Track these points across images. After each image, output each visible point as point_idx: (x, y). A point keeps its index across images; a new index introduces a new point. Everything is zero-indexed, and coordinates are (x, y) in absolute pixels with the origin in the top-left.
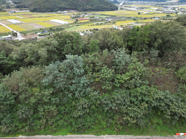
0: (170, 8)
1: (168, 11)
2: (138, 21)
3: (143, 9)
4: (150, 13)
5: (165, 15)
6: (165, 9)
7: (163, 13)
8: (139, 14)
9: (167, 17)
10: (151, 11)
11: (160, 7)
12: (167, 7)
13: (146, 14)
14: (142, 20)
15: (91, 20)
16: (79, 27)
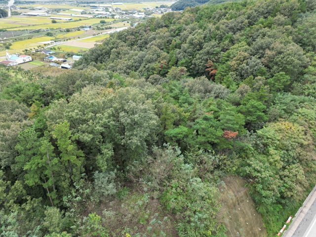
0: (101, 8)
1: (100, 14)
2: (57, 37)
3: (58, 12)
4: (74, 19)
5: (98, 21)
6: (95, 10)
7: (94, 17)
8: (54, 22)
9: (102, 24)
10: (73, 15)
11: (85, 6)
12: (96, 7)
13: (68, 22)
14: (64, 34)
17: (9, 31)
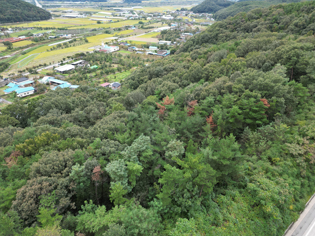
0: (126, 11)
1: (131, 16)
3: (90, 14)
4: (113, 20)
5: (137, 22)
7: (128, 19)
8: (99, 22)
9: (142, 24)
10: (107, 17)
12: (120, 10)
14: (118, 32)
15: (36, 40)
16: (33, 56)
17: (70, 30)
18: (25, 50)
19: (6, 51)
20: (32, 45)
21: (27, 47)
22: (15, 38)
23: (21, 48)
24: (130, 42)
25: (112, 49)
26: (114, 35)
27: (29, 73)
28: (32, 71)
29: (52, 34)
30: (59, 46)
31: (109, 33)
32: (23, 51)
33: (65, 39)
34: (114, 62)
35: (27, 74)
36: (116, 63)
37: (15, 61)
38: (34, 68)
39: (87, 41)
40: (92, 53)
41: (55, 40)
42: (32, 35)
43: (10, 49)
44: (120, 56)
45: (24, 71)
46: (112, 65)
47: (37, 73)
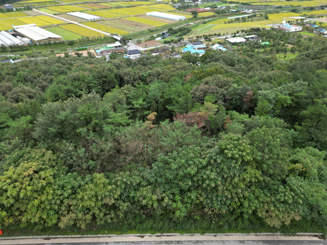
14: (309, 12)
15: (218, 12)
16: (211, 26)
17: (253, 5)
18: (206, 20)
19: (192, 19)
20: (214, 16)
21: (209, 17)
22: (202, 9)
23: (204, 18)
24: (320, 23)
25: (293, 29)
26: (302, 14)
27: (204, 40)
28: (207, 38)
29: (235, 8)
30: (238, 20)
31: (296, 12)
32: (205, 21)
33: (246, 13)
34: (290, 42)
35: (203, 40)
36: (291, 44)
37: (196, 28)
38: (210, 36)
39: (267, 18)
40: (268, 30)
41: (235, 14)
42: (216, 7)
43: (195, 18)
44: (300, 36)
45: (201, 37)
46: (286, 45)
47: (210, 40)
